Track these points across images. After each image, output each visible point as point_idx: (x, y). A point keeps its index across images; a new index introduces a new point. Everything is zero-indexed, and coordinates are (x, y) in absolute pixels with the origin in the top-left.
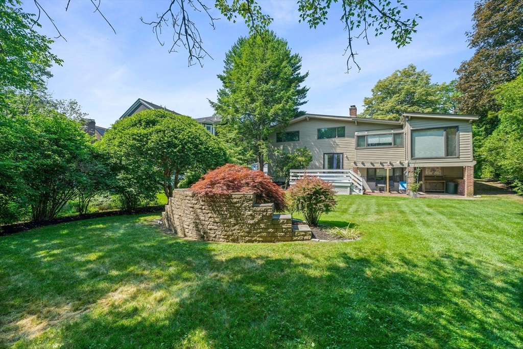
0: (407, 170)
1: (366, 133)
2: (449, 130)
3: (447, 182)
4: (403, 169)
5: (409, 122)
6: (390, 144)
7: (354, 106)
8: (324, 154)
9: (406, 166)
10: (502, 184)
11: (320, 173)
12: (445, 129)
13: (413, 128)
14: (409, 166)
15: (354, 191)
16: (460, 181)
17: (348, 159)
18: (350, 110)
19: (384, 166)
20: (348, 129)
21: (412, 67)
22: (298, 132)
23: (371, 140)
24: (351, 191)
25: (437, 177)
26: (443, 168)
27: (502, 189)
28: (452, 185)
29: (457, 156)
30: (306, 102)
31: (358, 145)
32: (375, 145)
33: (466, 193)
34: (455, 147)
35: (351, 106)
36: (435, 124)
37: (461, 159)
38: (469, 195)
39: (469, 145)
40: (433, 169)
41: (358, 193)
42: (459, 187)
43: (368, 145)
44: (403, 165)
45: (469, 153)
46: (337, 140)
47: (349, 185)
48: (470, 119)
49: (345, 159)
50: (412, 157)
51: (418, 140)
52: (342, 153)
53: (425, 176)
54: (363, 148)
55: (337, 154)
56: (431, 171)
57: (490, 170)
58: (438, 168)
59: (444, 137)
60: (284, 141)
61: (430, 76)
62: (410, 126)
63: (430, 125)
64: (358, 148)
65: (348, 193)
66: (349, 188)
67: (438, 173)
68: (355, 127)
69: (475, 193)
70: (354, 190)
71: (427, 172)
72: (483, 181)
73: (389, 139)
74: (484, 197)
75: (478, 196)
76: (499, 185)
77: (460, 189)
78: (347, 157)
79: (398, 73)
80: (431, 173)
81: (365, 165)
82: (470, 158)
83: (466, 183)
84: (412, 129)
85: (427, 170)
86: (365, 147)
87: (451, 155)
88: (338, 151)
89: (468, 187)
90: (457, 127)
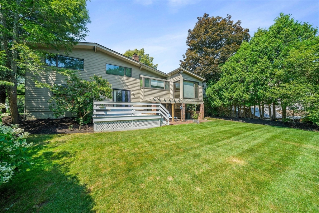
0: (182, 105)
5: (182, 74)
6: (163, 88)
8: (114, 89)
9: (181, 102)
12: (195, 82)
13: (184, 78)
14: (183, 102)
15: (163, 123)
17: (134, 96)
19: (171, 102)
20: (135, 71)
24: (161, 123)
29: (198, 98)
31: (145, 85)
32: (156, 87)
39: (202, 93)
43: (152, 86)
45: (202, 97)
46: (125, 79)
48: (203, 80)
49: (132, 96)
51: (185, 86)
52: (130, 91)
54: (148, 88)
55: (125, 90)
59: (194, 87)
64: (145, 87)
65: (159, 126)
68: (139, 71)
70: (163, 121)
75: (206, 119)
77: (192, 116)
78: (133, 94)
82: (202, 100)
86: (150, 88)
88: (126, 88)
90: (198, 83)
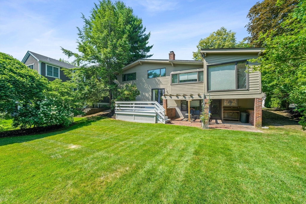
0: (204, 102)
1: (179, 72)
2: (240, 64)
3: (240, 112)
4: (201, 101)
5: (206, 58)
6: (196, 80)
7: (173, 52)
8: (152, 89)
9: (203, 98)
10: (286, 113)
11: (135, 104)
12: (236, 63)
14: (205, 98)
15: (159, 121)
16: (251, 111)
17: (168, 93)
18: (170, 55)
19: (185, 98)
20: (168, 70)
21: (224, 29)
22: (135, 73)
23: (182, 78)
24: (157, 120)
25: (233, 107)
26: (238, 100)
27: (287, 118)
28: (244, 115)
29: (246, 89)
30: (152, 55)
31: (173, 81)
32: (184, 81)
33: (255, 124)
34: (245, 80)
35: (170, 52)
36: (228, 59)
37: (250, 91)
38: (258, 126)
39: (258, 78)
40: (230, 101)
41: (162, 122)
42: (250, 117)
43: (181, 81)
44: (201, 97)
45: (258, 86)
46: (161, 78)
47: (155, 115)
48: (259, 52)
49: (166, 93)
50: (208, 90)
51: (213, 74)
52: (164, 89)
53: (224, 107)
54: (176, 84)
55: (161, 89)
56: (228, 103)
57: (278, 102)
58: (234, 99)
59: (235, 71)
60: (127, 80)
61: (235, 34)
62: (207, 62)
63: (223, 60)
64: (173, 84)
65: (154, 122)
66: (155, 118)
67: (234, 104)
68: (172, 68)
69: (264, 124)
70: (159, 119)
71: (225, 104)
72: (272, 110)
73: (195, 76)
74: (271, 129)
75: (266, 127)
76: (284, 114)
77: (251, 119)
78: (167, 91)
79: (214, 34)
80: (228, 105)
81: (178, 98)
82: (258, 91)
83: (255, 115)
84: (208, 64)
85: (225, 101)
86: (178, 83)
87: (241, 88)
88: (161, 87)
89: (256, 118)
90: (246, 60)
